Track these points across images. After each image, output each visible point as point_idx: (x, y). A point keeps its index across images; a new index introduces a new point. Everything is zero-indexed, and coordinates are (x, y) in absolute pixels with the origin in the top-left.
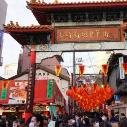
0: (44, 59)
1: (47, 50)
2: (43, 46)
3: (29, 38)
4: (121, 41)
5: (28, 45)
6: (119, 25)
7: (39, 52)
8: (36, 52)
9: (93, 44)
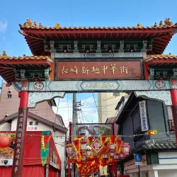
0: (39, 102)
1: (43, 90)
2: (38, 85)
3: (19, 73)
4: (144, 79)
5: (17, 83)
6: (142, 58)
7: (32, 92)
8: (28, 92)
9: (106, 83)
